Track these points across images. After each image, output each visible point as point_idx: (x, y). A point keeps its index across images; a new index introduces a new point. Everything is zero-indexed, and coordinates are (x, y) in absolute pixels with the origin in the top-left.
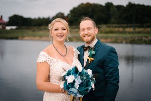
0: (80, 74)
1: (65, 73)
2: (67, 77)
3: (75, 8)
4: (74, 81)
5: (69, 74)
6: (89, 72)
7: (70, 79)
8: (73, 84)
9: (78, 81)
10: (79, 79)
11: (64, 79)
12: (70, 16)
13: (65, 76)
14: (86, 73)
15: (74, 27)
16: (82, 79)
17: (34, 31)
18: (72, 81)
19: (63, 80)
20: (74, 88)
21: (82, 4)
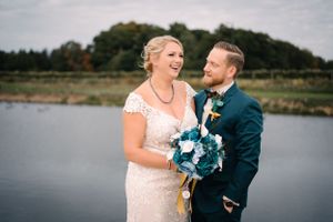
0: (204, 141)
1: (178, 136)
2: (181, 143)
3: (104, 34)
4: (193, 151)
5: (184, 138)
6: (218, 139)
7: (187, 147)
8: (190, 155)
9: (200, 152)
10: (201, 149)
11: (175, 144)
12: (92, 50)
13: (178, 140)
14: (213, 141)
15: (103, 73)
16: (205, 149)
17: (11, 81)
18: (189, 151)
19: (173, 146)
20: (191, 161)
21: (121, 24)
